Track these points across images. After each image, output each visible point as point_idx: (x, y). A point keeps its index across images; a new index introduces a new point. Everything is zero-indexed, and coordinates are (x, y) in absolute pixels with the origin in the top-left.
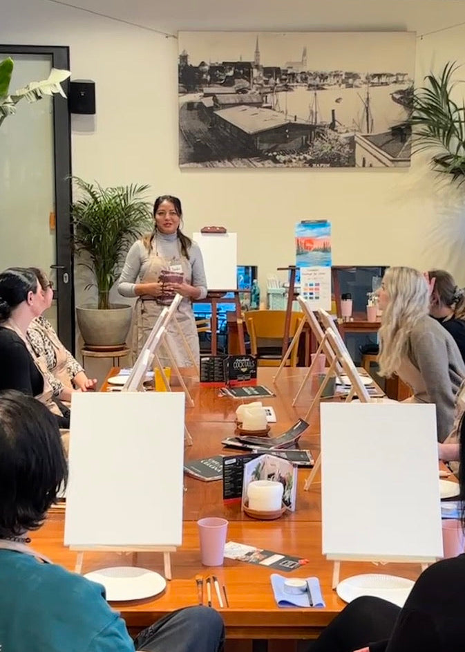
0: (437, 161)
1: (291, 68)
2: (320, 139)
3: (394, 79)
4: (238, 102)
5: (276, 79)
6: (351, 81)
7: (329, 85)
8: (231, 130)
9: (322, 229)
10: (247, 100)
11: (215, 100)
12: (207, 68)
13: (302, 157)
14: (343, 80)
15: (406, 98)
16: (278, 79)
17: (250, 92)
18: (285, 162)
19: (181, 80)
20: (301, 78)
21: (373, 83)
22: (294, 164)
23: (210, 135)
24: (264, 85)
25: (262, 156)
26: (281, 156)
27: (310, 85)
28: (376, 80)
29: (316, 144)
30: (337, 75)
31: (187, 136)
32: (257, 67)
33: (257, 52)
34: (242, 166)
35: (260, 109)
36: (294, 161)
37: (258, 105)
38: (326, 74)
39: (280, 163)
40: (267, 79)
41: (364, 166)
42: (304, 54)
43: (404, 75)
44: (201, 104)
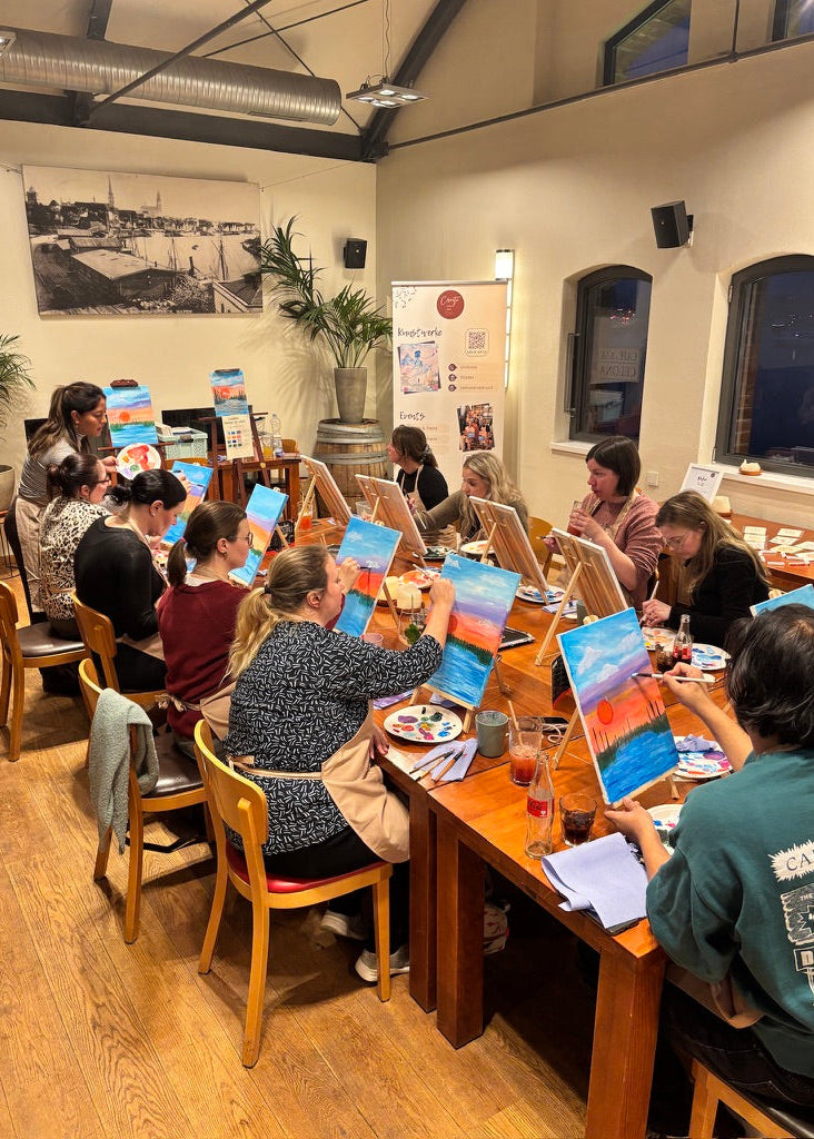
0: (282, 307)
1: (147, 212)
2: (181, 286)
3: (243, 229)
4: (96, 245)
5: (132, 224)
6: (205, 229)
7: (185, 232)
8: (91, 275)
9: (235, 378)
10: (106, 245)
12: (59, 208)
13: (165, 304)
14: (197, 228)
15: (254, 247)
16: (134, 224)
17: (107, 236)
18: (149, 309)
19: (30, 220)
20: (158, 223)
21: (225, 232)
22: (159, 311)
23: (69, 280)
24: (121, 229)
25: (128, 305)
26: (145, 302)
27: (167, 232)
28: (227, 229)
29: (177, 290)
30: (191, 222)
31: (43, 281)
32: (112, 209)
33: (110, 194)
35: (119, 253)
36: (158, 307)
37: (117, 249)
38: (180, 220)
39: (145, 309)
40: (123, 223)
41: (222, 312)
42: (158, 200)
43: (251, 225)
44: (56, 246)
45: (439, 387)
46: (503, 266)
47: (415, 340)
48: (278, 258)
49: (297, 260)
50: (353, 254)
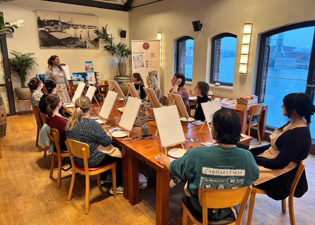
0: (104, 47)
1: (69, 23)
2: (78, 41)
3: (94, 27)
4: (55, 31)
6: (84, 27)
7: (79, 28)
8: (54, 38)
9: (91, 64)
10: (58, 31)
12: (46, 21)
13: (74, 46)
14: (82, 27)
15: (97, 32)
16: (66, 25)
17: (58, 28)
18: (69, 47)
19: (38, 24)
20: (72, 25)
22: (72, 47)
23: (48, 39)
24: (62, 27)
25: (63, 46)
26: (68, 45)
27: (74, 28)
28: (90, 27)
30: (80, 25)
31: (41, 39)
32: (60, 22)
33: (59, 18)
34: (58, 48)
37: (61, 32)
38: (78, 25)
40: (63, 25)
41: (89, 48)
42: (72, 19)
43: (96, 26)
44: (45, 31)
45: (144, 66)
46: (159, 37)
47: (137, 55)
48: (103, 35)
49: (108, 35)
50: (123, 34)
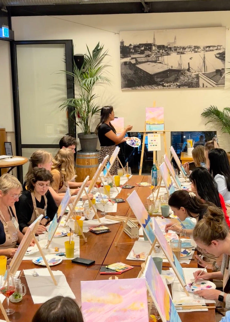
1: (170, 45)
2: (183, 76)
3: (216, 48)
4: (146, 61)
5: (163, 50)
6: (196, 50)
7: (187, 52)
8: (143, 73)
10: (150, 60)
11: (136, 60)
12: (132, 47)
13: (175, 84)
14: (193, 50)
15: (222, 56)
16: (164, 50)
17: (151, 56)
18: (168, 86)
19: (121, 52)
20: (174, 49)
21: (206, 50)
22: (172, 87)
23: (134, 76)
24: (158, 53)
25: (157, 84)
26: (166, 84)
27: (178, 52)
28: (208, 49)
29: (181, 78)
30: (190, 47)
31: (124, 77)
32: (154, 45)
33: (154, 39)
34: (148, 88)
35: (156, 63)
36: (172, 86)
37: (155, 62)
38: (185, 47)
39: (165, 87)
40: (159, 50)
41: (203, 87)
42: (175, 39)
43: (220, 46)
44: (130, 62)
